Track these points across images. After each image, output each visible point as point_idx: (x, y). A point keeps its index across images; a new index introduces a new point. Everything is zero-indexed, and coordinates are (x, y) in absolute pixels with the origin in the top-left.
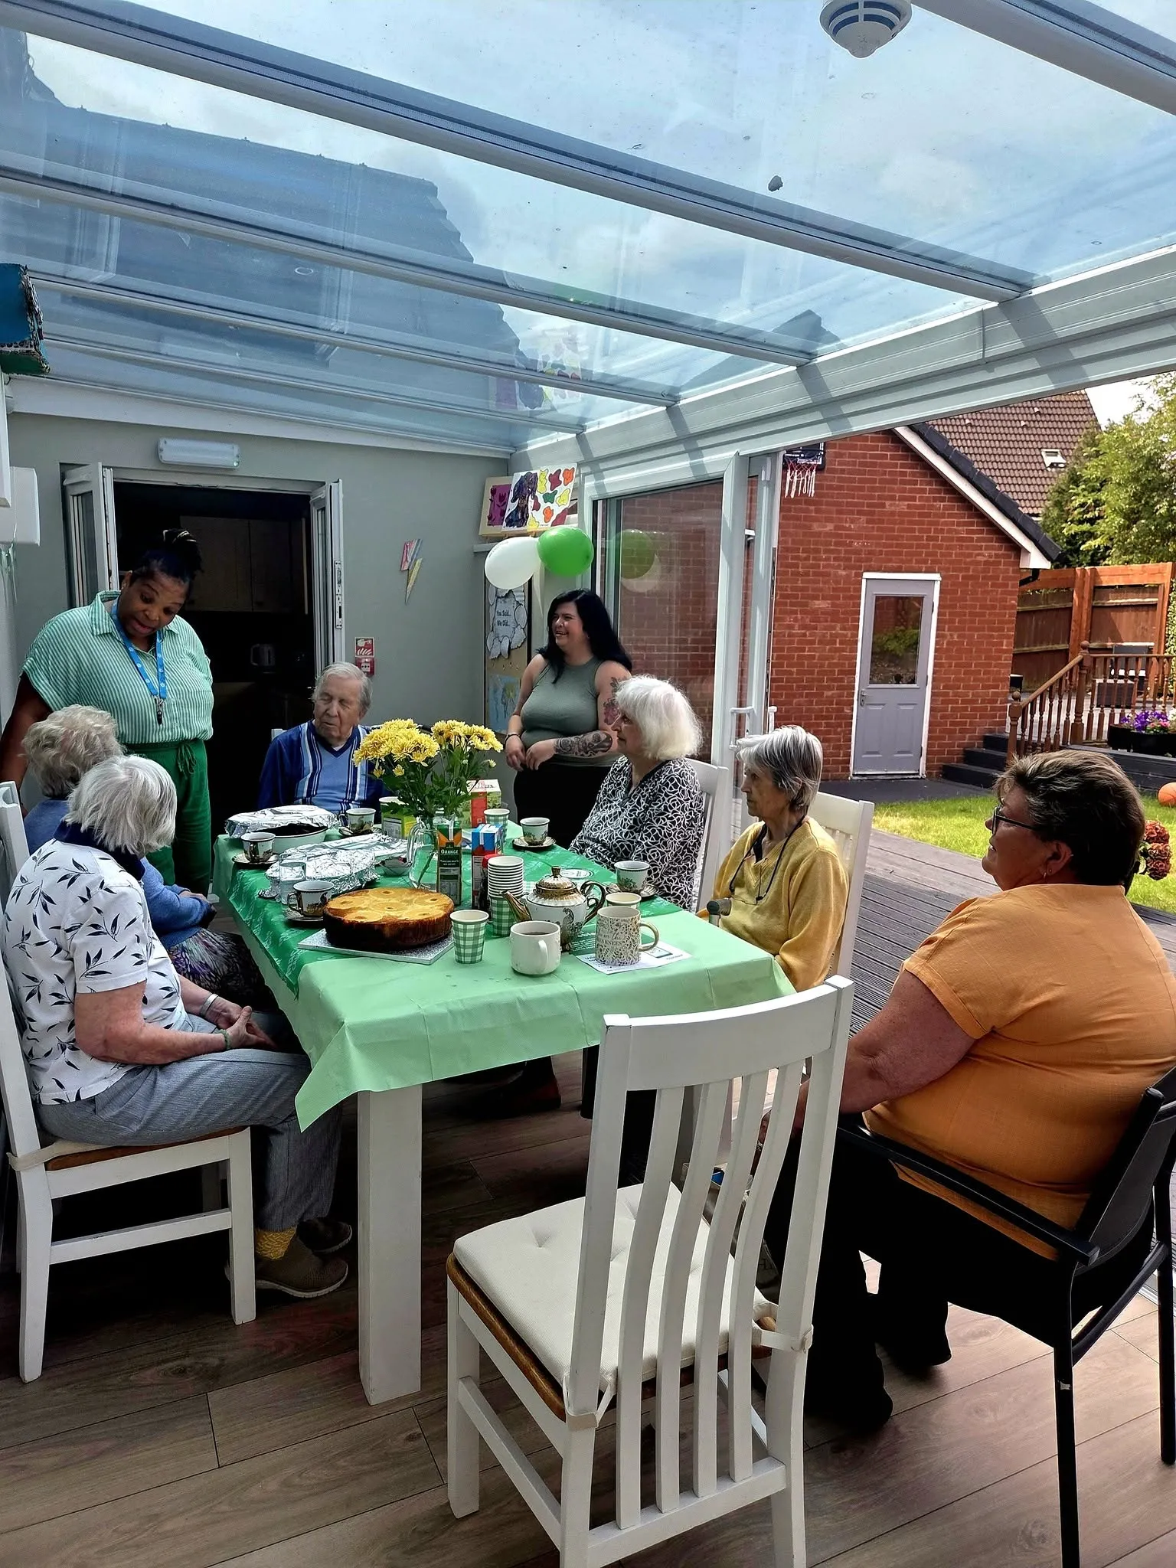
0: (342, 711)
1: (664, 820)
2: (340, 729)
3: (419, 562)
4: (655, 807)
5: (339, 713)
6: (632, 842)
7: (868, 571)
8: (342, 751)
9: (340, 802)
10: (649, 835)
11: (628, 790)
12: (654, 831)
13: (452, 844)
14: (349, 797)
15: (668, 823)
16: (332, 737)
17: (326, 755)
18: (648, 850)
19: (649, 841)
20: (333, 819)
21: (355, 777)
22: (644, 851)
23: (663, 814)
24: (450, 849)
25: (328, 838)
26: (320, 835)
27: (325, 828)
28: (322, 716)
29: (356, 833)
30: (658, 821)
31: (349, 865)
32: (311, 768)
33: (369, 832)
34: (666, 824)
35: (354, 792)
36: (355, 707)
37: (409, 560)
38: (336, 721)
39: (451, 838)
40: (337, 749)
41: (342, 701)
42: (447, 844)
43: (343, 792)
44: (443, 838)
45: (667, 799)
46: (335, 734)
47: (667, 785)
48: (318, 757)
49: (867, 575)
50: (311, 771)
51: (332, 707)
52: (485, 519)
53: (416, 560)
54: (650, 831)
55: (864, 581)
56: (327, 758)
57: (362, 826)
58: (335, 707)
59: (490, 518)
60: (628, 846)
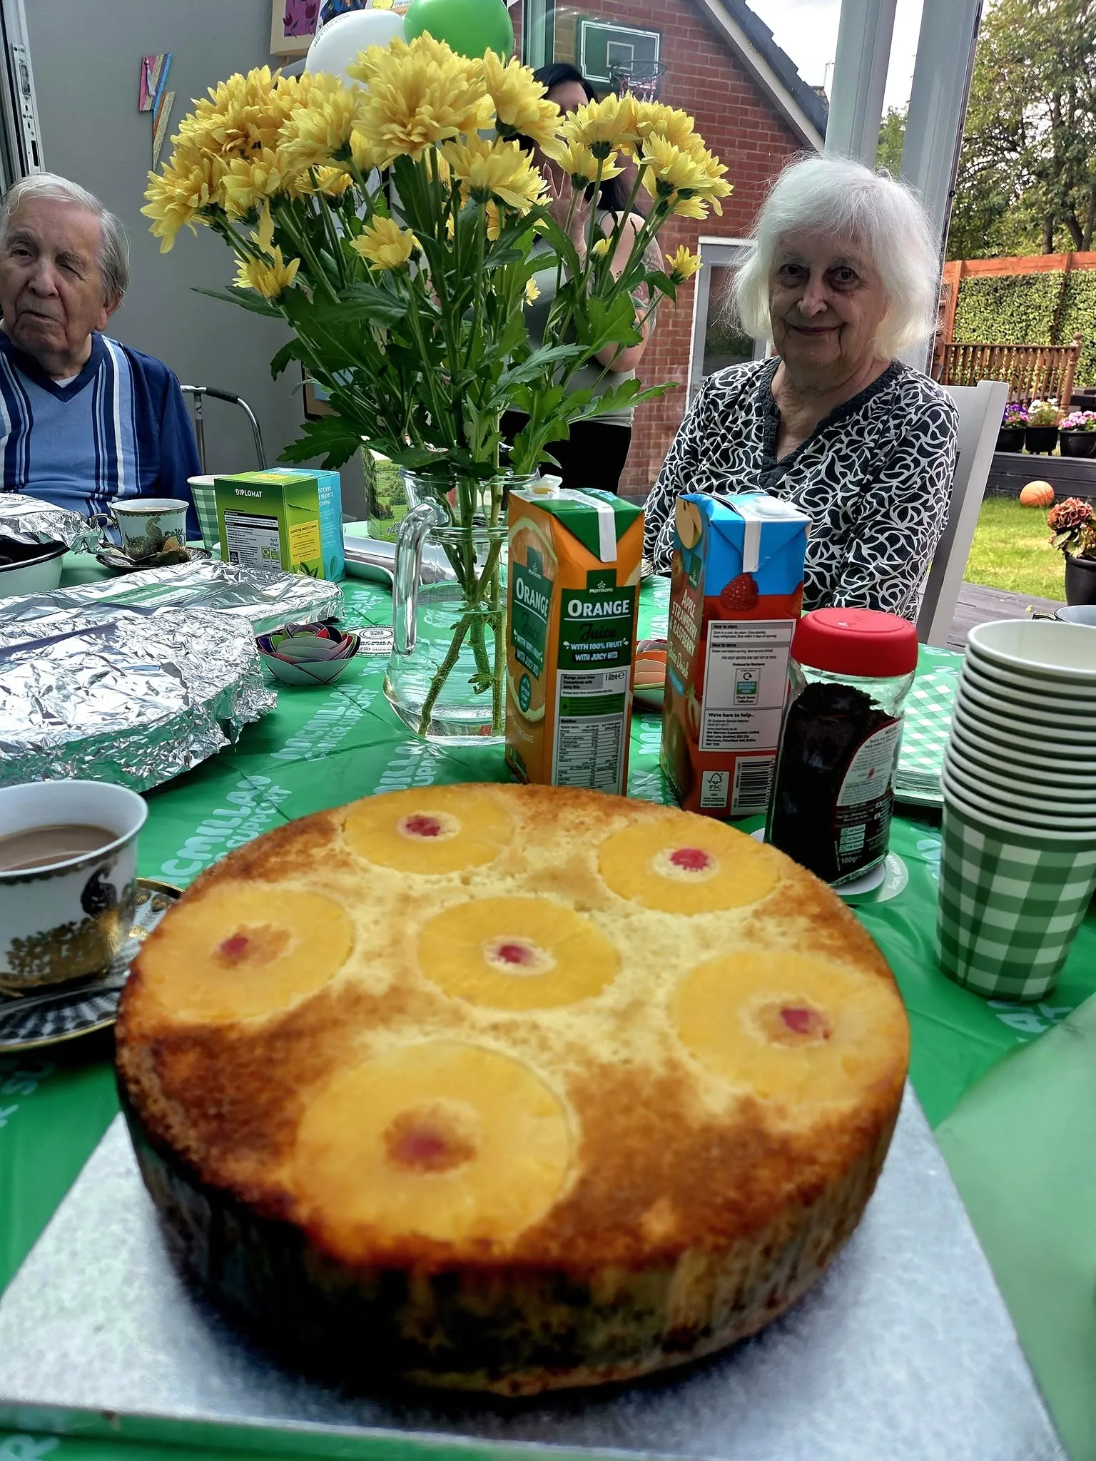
0: (66, 286)
1: (919, 513)
2: (65, 327)
3: (169, 98)
4: (895, 482)
5: (58, 288)
6: (828, 567)
7: (704, 234)
8: (75, 388)
9: (87, 500)
10: (881, 549)
11: (772, 449)
12: (893, 540)
13: (609, 575)
14: (104, 486)
15: (926, 520)
16: (48, 348)
17: (37, 394)
18: (883, 582)
19: (883, 562)
20: (77, 524)
21: (112, 448)
22: (873, 588)
23: (915, 497)
24: (602, 598)
25: (69, 577)
26: (47, 569)
27: (57, 548)
28: (20, 295)
29: (144, 562)
30: (903, 515)
31: (172, 670)
32: (8, 424)
33: (183, 559)
34: (920, 523)
35: (113, 478)
36: (93, 279)
37: (153, 93)
38: (54, 307)
39: (609, 551)
40: (63, 383)
41: (63, 261)
42: (593, 577)
43: (88, 477)
44: (575, 551)
45: (924, 462)
46: (57, 341)
47: (924, 427)
48: (20, 398)
49: (702, 240)
50: (9, 430)
51: (39, 272)
52: (278, 26)
53: (164, 94)
54: (882, 538)
55: (699, 247)
56: (44, 405)
57: (159, 545)
58: (48, 275)
59: (288, 22)
60: (820, 576)
